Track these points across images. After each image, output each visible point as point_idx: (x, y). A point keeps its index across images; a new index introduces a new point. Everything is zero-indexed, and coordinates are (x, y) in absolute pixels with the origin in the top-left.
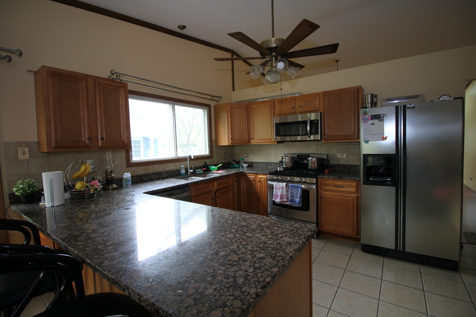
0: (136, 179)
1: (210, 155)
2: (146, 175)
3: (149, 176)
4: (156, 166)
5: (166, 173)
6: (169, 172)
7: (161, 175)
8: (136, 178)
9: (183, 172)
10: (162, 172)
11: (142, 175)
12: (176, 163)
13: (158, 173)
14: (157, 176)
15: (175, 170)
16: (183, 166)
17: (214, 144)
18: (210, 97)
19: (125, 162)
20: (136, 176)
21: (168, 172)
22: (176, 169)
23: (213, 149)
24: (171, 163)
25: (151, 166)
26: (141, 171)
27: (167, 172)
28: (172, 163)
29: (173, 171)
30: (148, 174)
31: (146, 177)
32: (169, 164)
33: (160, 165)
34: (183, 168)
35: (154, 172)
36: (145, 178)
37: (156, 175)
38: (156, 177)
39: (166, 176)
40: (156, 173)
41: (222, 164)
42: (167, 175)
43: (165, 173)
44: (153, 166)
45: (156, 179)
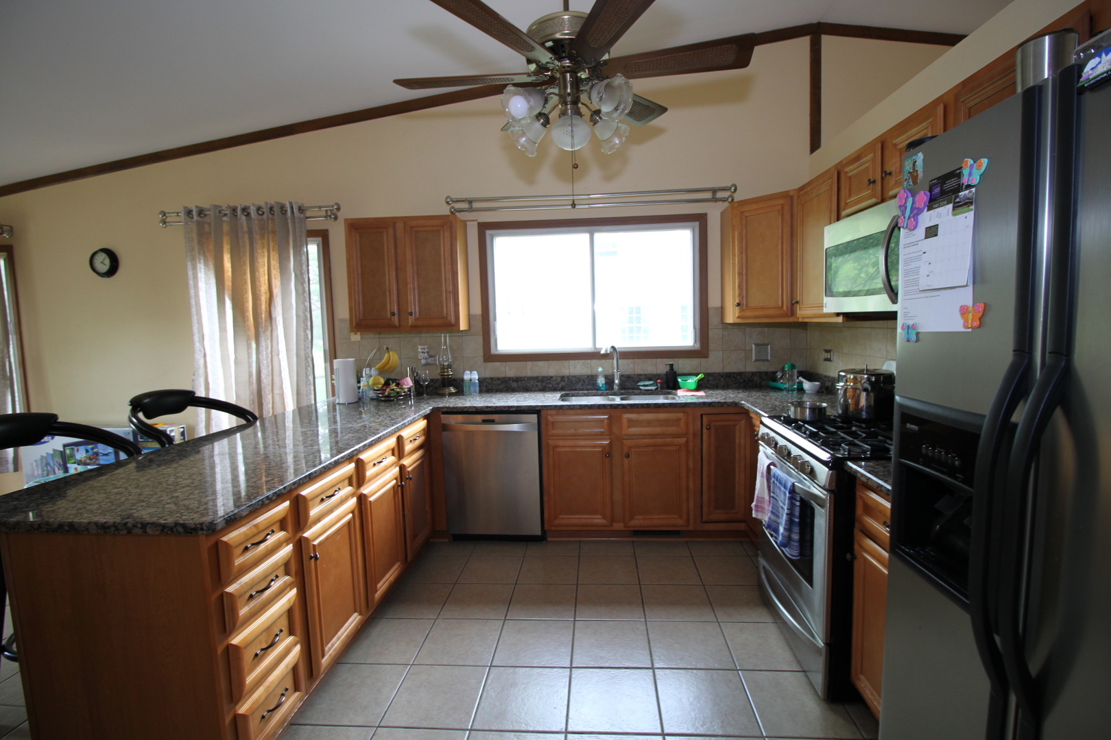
0: (498, 385)
1: (698, 346)
2: (517, 380)
3: (523, 382)
4: (541, 363)
5: (561, 381)
6: (569, 379)
7: (549, 383)
8: (498, 382)
9: (601, 381)
10: (552, 377)
11: (509, 378)
12: (589, 361)
13: (543, 377)
14: (539, 384)
15: (584, 376)
16: (600, 369)
17: (714, 320)
18: (708, 195)
19: (481, 353)
20: (498, 379)
21: (566, 379)
22: (589, 374)
23: (710, 334)
24: (577, 361)
25: (530, 364)
26: (509, 371)
27: (563, 378)
28: (580, 361)
29: (579, 378)
30: (521, 378)
31: (517, 382)
32: (572, 362)
33: (549, 362)
34: (601, 373)
35: (535, 375)
36: (514, 385)
37: (537, 382)
38: (537, 385)
39: (560, 386)
40: (537, 378)
41: (704, 374)
42: (563, 384)
43: (559, 379)
44: (535, 363)
45: (537, 389)
